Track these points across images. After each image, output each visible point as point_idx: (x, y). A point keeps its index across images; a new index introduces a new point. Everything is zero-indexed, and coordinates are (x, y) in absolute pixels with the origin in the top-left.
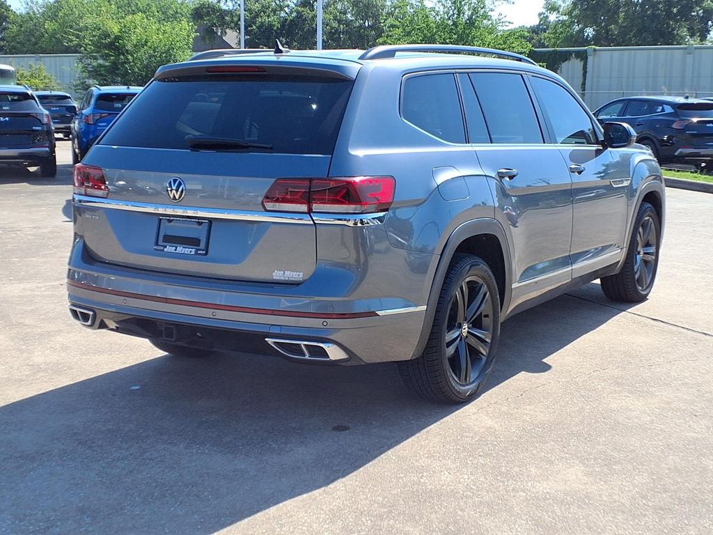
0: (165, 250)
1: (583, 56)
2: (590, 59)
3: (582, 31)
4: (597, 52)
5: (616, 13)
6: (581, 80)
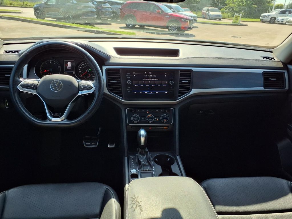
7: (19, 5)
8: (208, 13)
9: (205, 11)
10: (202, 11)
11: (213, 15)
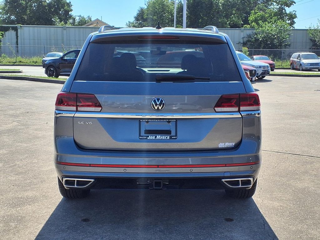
0: (149, 138)
1: (16, 29)
2: (19, 30)
3: (9, 17)
4: (22, 27)
5: (26, 10)
6: (15, 41)
7: (9, 62)
8: (300, 62)
9: (294, 58)
10: (291, 59)
11: (308, 64)
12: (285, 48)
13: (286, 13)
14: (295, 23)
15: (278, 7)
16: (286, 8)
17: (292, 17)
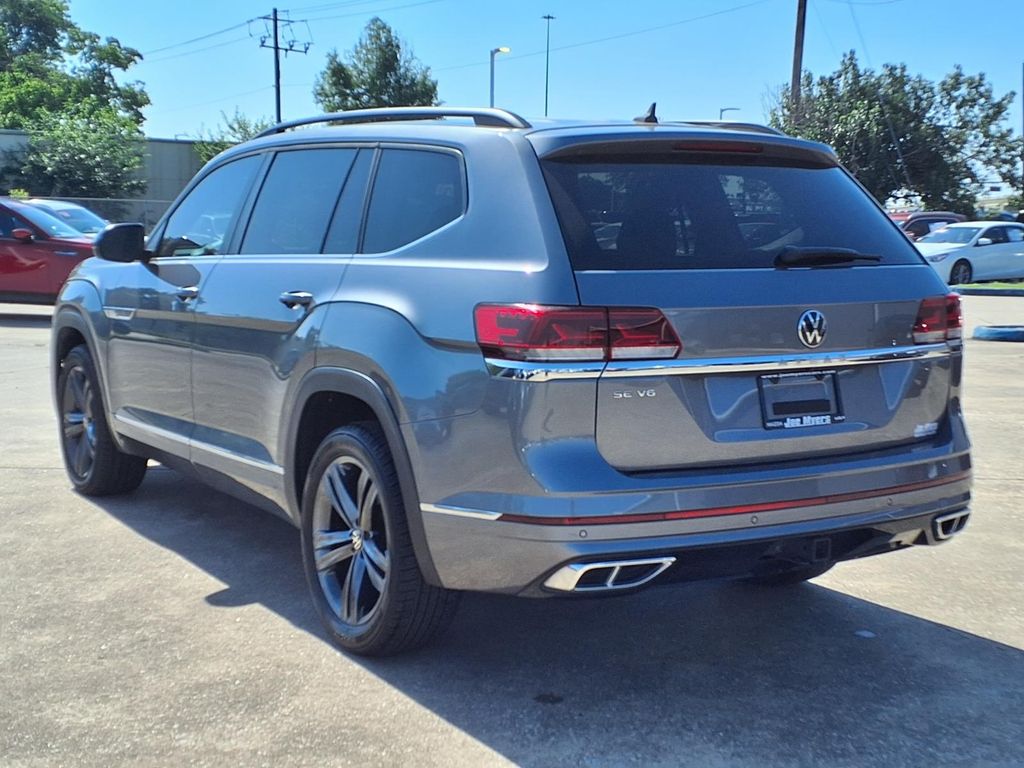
0: (787, 425)
12: (132, 196)
13: (117, 89)
14: (145, 119)
15: (88, 66)
16: (116, 72)
17: (135, 101)
